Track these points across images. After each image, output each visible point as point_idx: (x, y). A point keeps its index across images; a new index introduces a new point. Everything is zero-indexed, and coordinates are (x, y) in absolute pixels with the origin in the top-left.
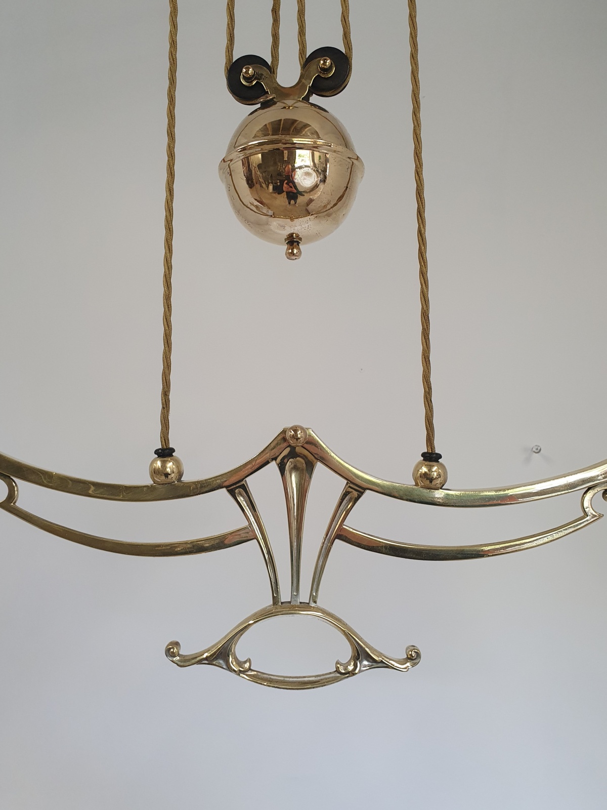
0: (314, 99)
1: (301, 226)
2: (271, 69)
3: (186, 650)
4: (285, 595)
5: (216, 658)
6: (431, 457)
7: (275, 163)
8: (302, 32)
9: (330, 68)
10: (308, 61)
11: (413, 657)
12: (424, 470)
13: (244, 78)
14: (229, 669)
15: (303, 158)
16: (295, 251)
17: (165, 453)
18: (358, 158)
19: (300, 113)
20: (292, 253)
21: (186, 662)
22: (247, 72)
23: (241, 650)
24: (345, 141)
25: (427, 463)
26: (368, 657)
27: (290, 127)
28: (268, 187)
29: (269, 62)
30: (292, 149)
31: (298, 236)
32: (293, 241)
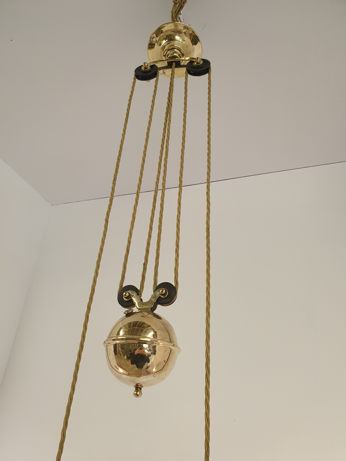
2: (138, 293)
9: (166, 293)
20: (137, 394)
22: (125, 295)
28: (124, 357)
29: (139, 288)
31: (141, 385)
32: (138, 388)
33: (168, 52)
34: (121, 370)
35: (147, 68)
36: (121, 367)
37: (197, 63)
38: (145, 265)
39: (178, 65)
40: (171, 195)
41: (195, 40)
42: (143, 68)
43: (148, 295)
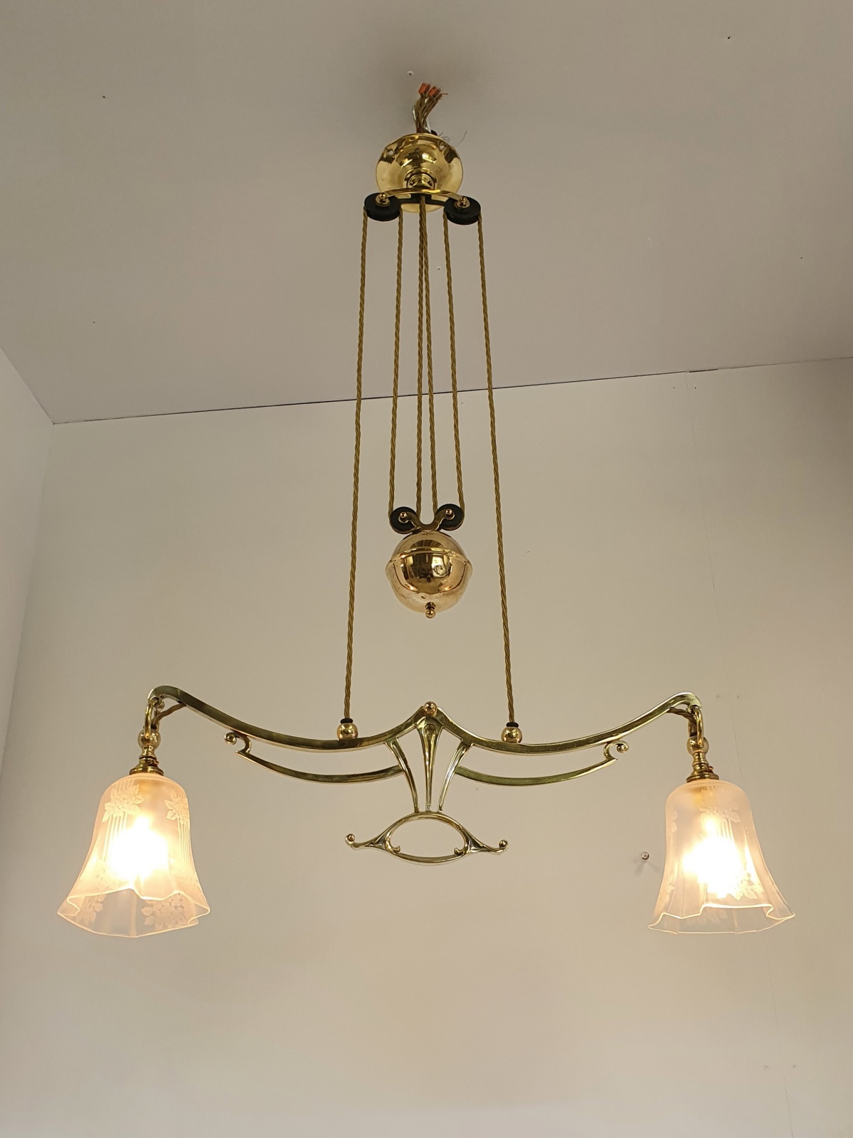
0: (442, 531)
1: (434, 599)
2: (417, 514)
3: (356, 841)
4: (422, 809)
5: (378, 842)
6: (512, 725)
7: (420, 564)
8: (435, 495)
9: (452, 515)
10: (439, 512)
11: (502, 846)
12: (508, 732)
13: (401, 519)
14: (386, 849)
15: (436, 562)
16: (432, 612)
17: (347, 721)
18: (468, 562)
19: (435, 536)
20: (430, 614)
21: (356, 846)
22: (403, 516)
23: (395, 840)
24: (460, 551)
25: (509, 728)
26: (476, 844)
27: (430, 543)
29: (415, 511)
30: (431, 556)
31: (433, 604)
32: (430, 607)
33: (413, 177)
34: (412, 588)
35: (385, 202)
36: (413, 585)
37: (462, 204)
38: (419, 484)
39: (429, 200)
40: (443, 403)
41: (451, 155)
42: (378, 200)
43: (427, 517)
